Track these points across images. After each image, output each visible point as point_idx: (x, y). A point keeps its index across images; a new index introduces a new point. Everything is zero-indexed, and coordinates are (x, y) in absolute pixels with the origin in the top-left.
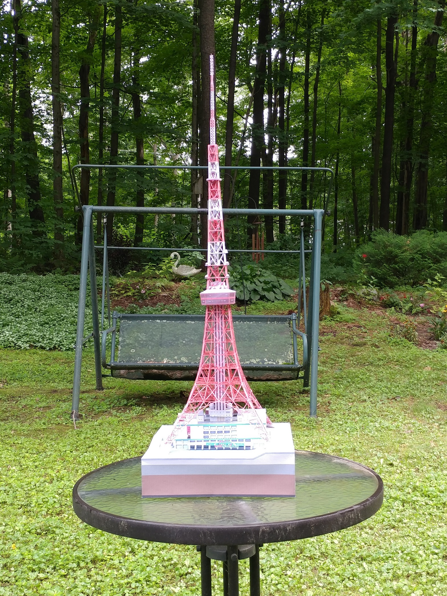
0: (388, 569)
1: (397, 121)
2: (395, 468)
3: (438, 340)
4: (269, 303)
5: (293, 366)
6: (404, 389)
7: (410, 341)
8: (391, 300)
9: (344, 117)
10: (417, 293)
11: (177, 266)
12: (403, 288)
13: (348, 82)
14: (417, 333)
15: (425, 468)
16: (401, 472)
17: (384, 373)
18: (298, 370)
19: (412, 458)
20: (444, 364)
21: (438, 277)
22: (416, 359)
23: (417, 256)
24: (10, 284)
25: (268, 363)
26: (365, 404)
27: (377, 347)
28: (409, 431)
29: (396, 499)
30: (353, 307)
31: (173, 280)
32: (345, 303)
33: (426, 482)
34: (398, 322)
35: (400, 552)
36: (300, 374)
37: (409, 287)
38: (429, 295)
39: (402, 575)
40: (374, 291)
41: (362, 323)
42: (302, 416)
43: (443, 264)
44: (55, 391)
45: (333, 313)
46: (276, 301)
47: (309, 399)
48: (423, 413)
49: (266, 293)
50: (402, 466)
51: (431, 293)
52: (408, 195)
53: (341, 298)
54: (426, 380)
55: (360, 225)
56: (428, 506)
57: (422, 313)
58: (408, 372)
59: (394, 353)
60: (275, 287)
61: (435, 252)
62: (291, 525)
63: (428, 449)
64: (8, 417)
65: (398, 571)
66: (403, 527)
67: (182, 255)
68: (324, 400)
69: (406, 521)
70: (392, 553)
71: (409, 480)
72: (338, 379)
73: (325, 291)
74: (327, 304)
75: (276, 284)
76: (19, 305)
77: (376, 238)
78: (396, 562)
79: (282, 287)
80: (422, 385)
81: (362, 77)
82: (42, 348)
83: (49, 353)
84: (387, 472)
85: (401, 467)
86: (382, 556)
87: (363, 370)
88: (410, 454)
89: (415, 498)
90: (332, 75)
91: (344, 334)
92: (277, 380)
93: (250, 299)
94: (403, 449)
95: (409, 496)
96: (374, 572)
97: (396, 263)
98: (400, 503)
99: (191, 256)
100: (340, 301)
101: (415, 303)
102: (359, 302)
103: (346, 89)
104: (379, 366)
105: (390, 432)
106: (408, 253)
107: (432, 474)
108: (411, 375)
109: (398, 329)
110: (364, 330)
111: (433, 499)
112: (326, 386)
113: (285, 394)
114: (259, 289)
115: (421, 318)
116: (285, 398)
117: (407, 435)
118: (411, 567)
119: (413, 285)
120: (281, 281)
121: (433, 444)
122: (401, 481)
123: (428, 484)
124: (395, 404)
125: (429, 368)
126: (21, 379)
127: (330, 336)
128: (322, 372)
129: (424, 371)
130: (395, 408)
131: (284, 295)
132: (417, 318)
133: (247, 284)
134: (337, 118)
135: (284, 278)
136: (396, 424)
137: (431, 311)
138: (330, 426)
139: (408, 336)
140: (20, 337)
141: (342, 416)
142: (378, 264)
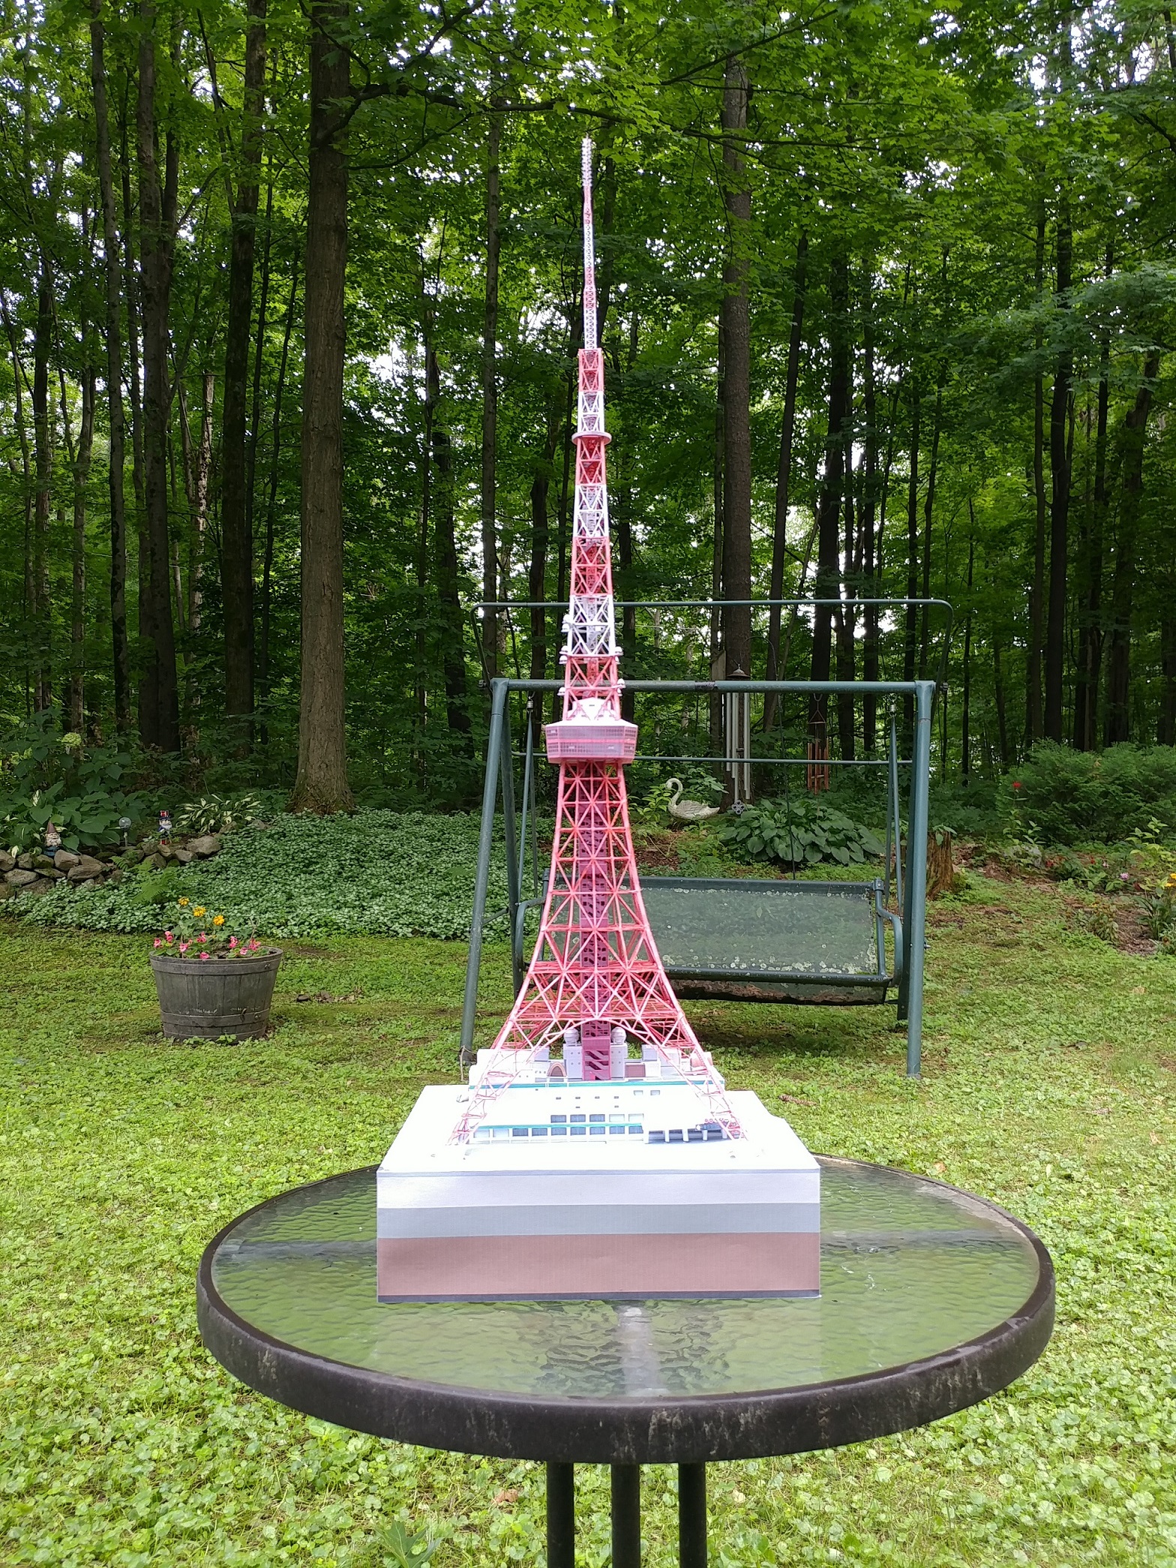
0: (1067, 1427)
1: (1074, 560)
2: (1076, 1186)
3: (1156, 938)
4: (839, 867)
5: (875, 978)
6: (1092, 1027)
7: (1103, 939)
8: (1067, 866)
9: (979, 558)
10: (1114, 855)
11: (678, 803)
12: (1090, 846)
13: (986, 500)
14: (1116, 925)
15: (1140, 1189)
16: (1089, 1195)
17: (1055, 997)
18: (885, 985)
19: (1112, 1165)
20: (1170, 981)
21: (1154, 824)
22: (1116, 972)
23: (1114, 787)
24: (394, 828)
25: (826, 970)
26: (1017, 1055)
27: (1041, 949)
28: (1105, 1110)
29: (1079, 1253)
30: (995, 877)
31: (670, 827)
32: (981, 870)
33: (1143, 1220)
34: (1080, 904)
35: (1093, 1382)
36: (889, 993)
37: (1099, 845)
38: (1137, 856)
39: (1102, 1443)
40: (1035, 850)
41: (1014, 906)
42: (890, 1075)
43: (1161, 803)
44: (443, 1011)
45: (958, 887)
46: (852, 865)
47: (906, 1042)
48: (1132, 1075)
49: (833, 850)
50: (1092, 1181)
51: (1142, 853)
52: (1094, 690)
53: (973, 861)
54: (1136, 1011)
55: (1009, 745)
56: (1151, 1275)
57: (1125, 889)
58: (1101, 997)
59: (1073, 961)
60: (850, 839)
61: (1146, 781)
62: (751, 1409)
63: (1144, 1148)
64: (351, 1054)
65: (1090, 1435)
66: (1098, 1321)
67: (686, 785)
68: (937, 1045)
69: (1103, 1307)
70: (1075, 1385)
71: (1107, 1213)
72: (965, 1008)
73: (942, 846)
74: (947, 869)
75: (852, 834)
76: (404, 862)
77: (1039, 755)
78: (1085, 1411)
79: (864, 840)
80: (1129, 1021)
81: (1010, 490)
82: (434, 935)
83: (443, 945)
84: (1060, 1193)
85: (1089, 1184)
86: (1051, 1390)
87: (1014, 990)
88: (1108, 1158)
89: (1121, 1255)
90: (958, 488)
91: (978, 924)
92: (843, 1003)
93: (805, 860)
94: (1092, 1146)
95: (1108, 1249)
96: (1035, 1430)
97: (1075, 800)
98: (1089, 1264)
99: (701, 785)
100: (971, 866)
101: (1112, 870)
102: (1008, 870)
103: (982, 511)
104: (1045, 984)
105: (1066, 1111)
106: (1096, 783)
107: (1156, 1203)
108: (1105, 1002)
109: (1080, 917)
110: (1016, 919)
111: (1163, 1259)
112: (941, 1019)
113: (861, 1032)
114: (821, 842)
115: (1123, 898)
116: (860, 1039)
117: (1099, 1117)
118: (1122, 1424)
119: (1106, 841)
120: (863, 830)
121: (1155, 1139)
122: (1089, 1213)
123: (1151, 1224)
124: (1075, 1055)
125: (1140, 989)
126: (387, 988)
127: (952, 928)
128: (934, 993)
129: (1132, 995)
130: (1075, 1064)
131: (868, 855)
132: (1115, 899)
133: (799, 832)
134: (967, 561)
135: (869, 826)
136: (1078, 1094)
137: (1142, 886)
138: (946, 1097)
139: (1098, 930)
140: (398, 916)
141: (971, 1078)
142: (1042, 802)
